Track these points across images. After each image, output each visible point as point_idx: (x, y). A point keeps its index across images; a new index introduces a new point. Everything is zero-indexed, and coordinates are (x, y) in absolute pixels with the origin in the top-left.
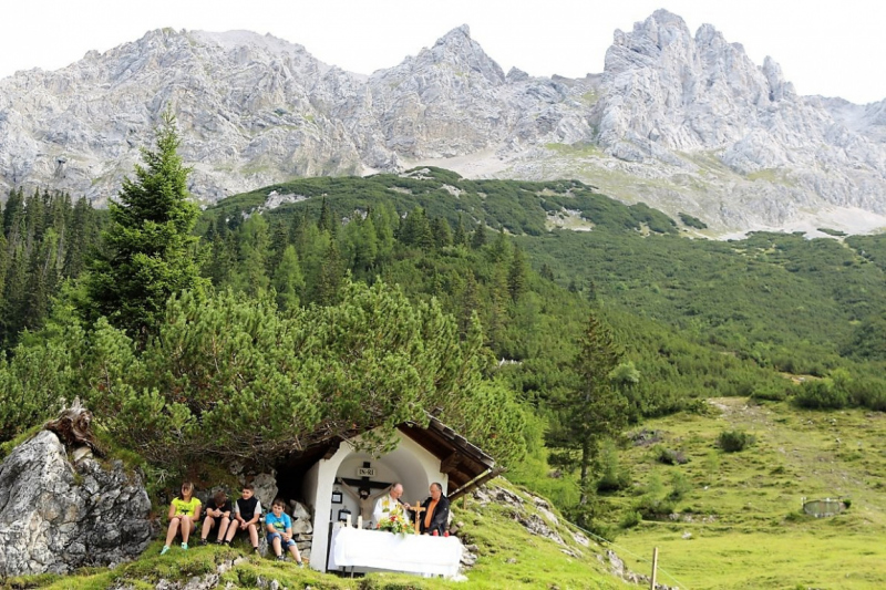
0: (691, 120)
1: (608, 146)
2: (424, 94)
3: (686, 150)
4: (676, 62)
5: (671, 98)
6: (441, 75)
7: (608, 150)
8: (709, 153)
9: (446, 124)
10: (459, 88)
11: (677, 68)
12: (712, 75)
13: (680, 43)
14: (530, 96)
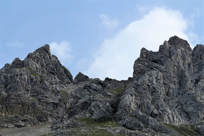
0: (182, 105)
1: (121, 119)
2: (9, 86)
3: (176, 124)
4: (175, 68)
5: (171, 91)
6: (21, 75)
7: (120, 122)
8: (191, 126)
9: (20, 106)
10: (33, 83)
11: (176, 72)
12: (199, 77)
13: (179, 56)
14: (86, 90)
